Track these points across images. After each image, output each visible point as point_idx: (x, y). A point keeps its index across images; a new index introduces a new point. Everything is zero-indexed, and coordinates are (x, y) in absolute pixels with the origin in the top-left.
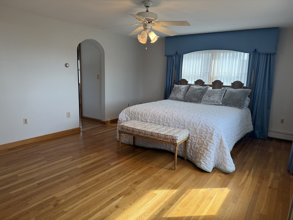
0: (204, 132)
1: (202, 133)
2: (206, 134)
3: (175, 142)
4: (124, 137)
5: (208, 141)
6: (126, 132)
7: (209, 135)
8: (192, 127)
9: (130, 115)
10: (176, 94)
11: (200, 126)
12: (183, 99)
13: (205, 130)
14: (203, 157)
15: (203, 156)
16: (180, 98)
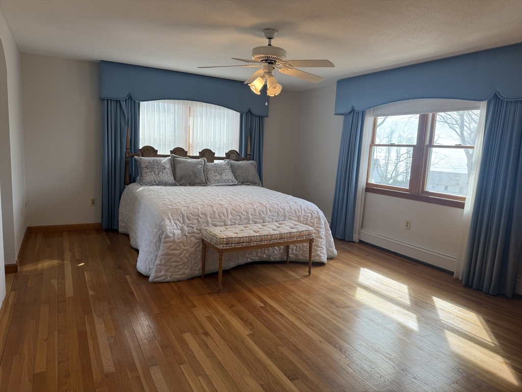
0: (309, 219)
1: (307, 219)
2: (311, 219)
3: (312, 238)
4: (181, 266)
5: (318, 227)
6: (237, 247)
7: (316, 220)
8: (294, 215)
9: (187, 221)
10: (159, 174)
11: (303, 212)
12: (174, 182)
13: (310, 215)
14: (319, 249)
15: (319, 247)
16: (169, 180)
